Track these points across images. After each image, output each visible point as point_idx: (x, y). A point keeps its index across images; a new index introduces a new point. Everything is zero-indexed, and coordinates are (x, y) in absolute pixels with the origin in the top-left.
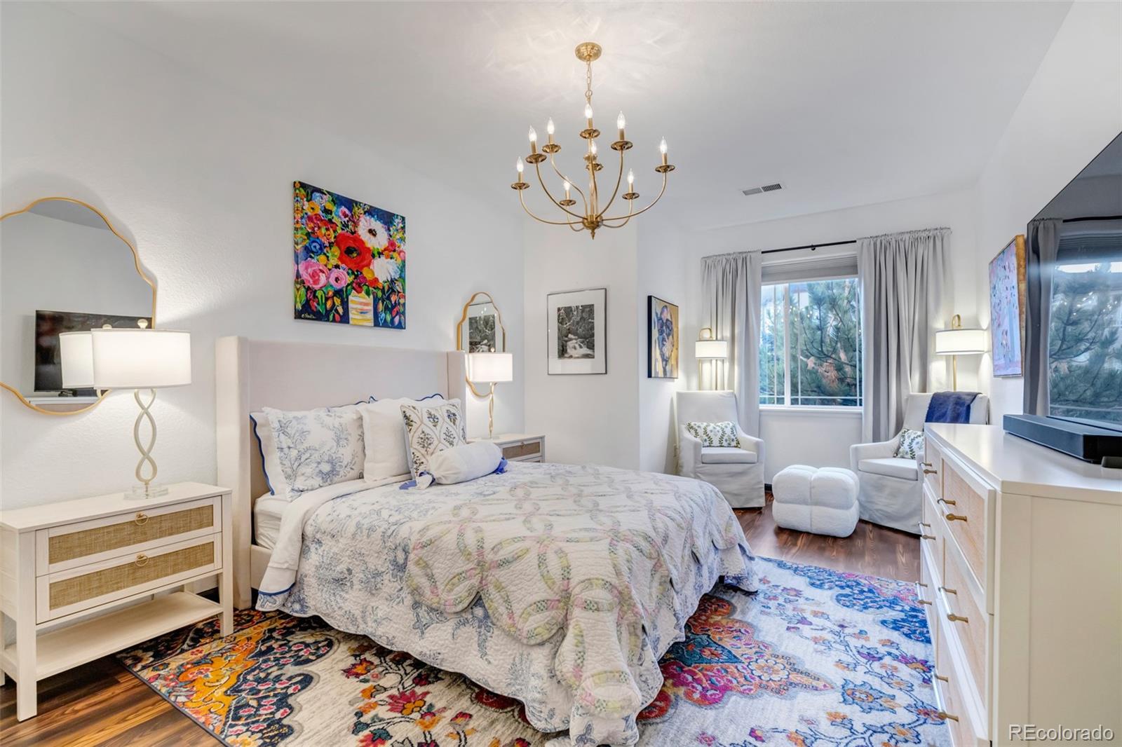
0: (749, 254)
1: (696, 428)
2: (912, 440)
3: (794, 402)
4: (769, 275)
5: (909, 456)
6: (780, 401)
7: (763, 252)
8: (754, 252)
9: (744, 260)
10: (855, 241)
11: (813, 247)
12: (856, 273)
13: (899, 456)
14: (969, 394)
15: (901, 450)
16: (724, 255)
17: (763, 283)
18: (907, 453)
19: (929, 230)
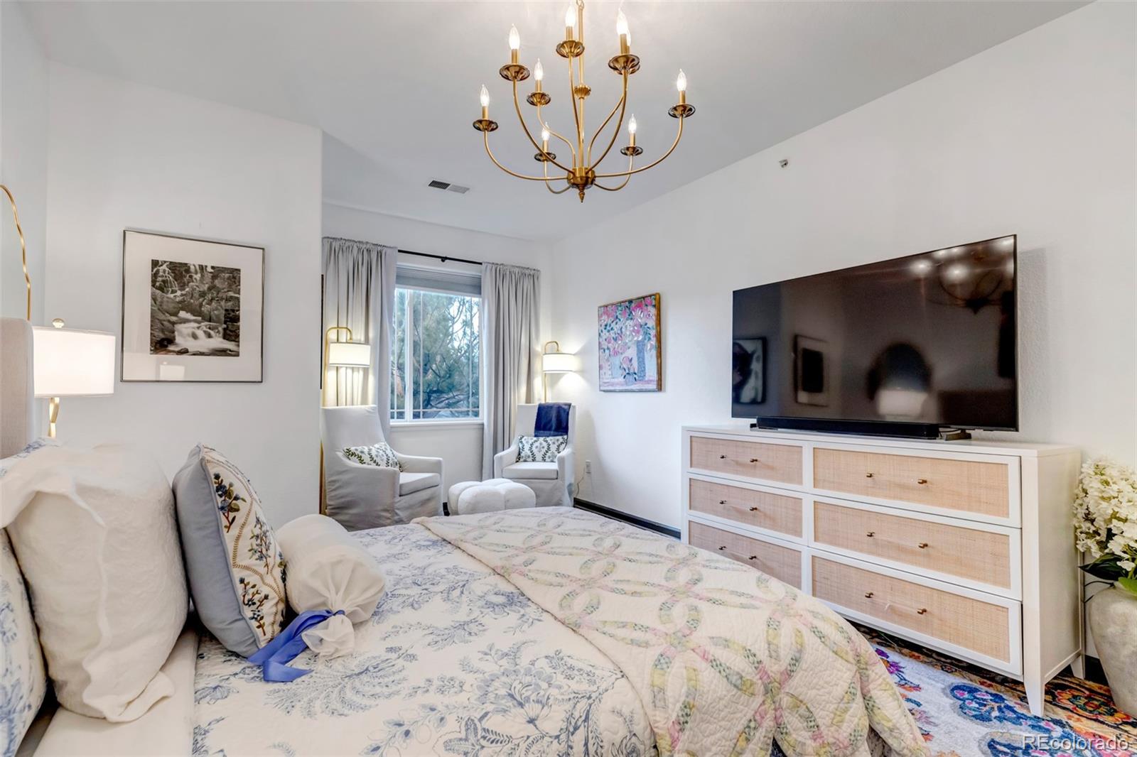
0: (385, 249)
1: (360, 454)
2: (532, 445)
3: (416, 416)
4: (404, 278)
5: (531, 459)
6: (401, 415)
7: (400, 251)
8: (390, 247)
9: (380, 254)
10: (481, 264)
11: (444, 259)
12: (480, 293)
13: (521, 460)
14: (566, 404)
15: (522, 455)
16: (356, 242)
17: (398, 285)
18: (529, 457)
19: (531, 270)
